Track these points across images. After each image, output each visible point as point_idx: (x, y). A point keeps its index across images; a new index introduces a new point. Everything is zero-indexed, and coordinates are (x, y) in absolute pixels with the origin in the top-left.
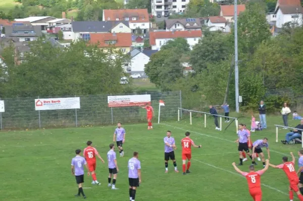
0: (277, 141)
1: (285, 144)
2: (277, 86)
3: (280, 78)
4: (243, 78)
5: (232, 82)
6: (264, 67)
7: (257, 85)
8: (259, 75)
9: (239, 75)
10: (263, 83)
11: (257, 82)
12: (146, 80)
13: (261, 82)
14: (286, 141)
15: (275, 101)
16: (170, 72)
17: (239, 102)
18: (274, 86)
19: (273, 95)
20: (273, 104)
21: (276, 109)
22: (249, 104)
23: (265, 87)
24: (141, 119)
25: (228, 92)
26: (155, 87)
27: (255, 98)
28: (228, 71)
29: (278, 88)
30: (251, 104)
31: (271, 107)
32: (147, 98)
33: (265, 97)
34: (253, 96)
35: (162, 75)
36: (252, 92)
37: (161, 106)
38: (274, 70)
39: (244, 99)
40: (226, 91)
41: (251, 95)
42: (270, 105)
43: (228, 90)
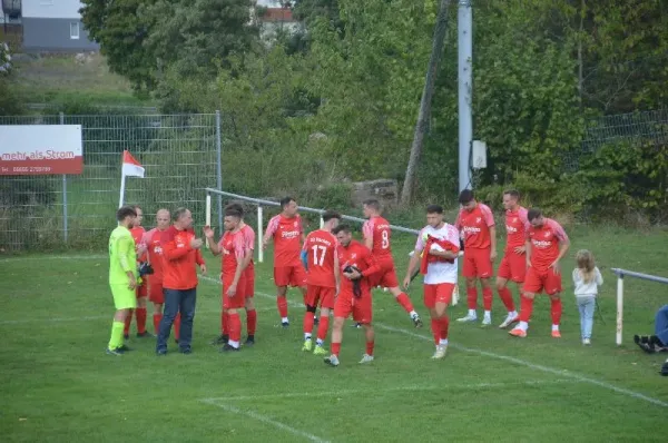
0: (619, 340)
1: (650, 351)
2: (637, 100)
3: (652, 64)
4: (492, 62)
5: (446, 80)
6: (583, 14)
7: (549, 93)
8: (559, 49)
9: (475, 51)
10: (579, 83)
11: (548, 81)
12: (89, 59)
13: (569, 80)
14: (655, 340)
15: (630, 164)
16: (192, 30)
17: (471, 168)
18: (628, 101)
19: (619, 140)
20: (619, 179)
21: (629, 200)
22: (517, 175)
23: (586, 103)
24: (34, 236)
25: (425, 123)
26: (130, 93)
27: (539, 149)
28: (429, 28)
29: (642, 106)
30: (524, 176)
31: (609, 190)
32: (66, 140)
33: (584, 145)
34: (535, 143)
35: (158, 40)
36: (528, 122)
37: (130, 179)
38: (623, 29)
39: (495, 154)
40: (420, 117)
41: (522, 138)
42: (602, 181)
43: (426, 114)
